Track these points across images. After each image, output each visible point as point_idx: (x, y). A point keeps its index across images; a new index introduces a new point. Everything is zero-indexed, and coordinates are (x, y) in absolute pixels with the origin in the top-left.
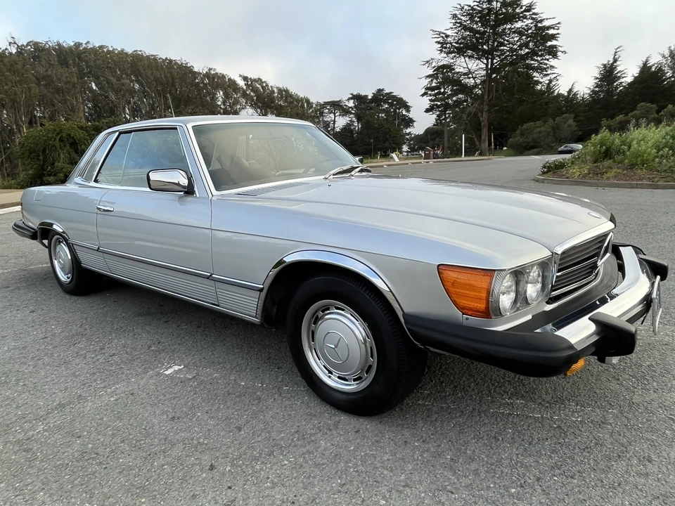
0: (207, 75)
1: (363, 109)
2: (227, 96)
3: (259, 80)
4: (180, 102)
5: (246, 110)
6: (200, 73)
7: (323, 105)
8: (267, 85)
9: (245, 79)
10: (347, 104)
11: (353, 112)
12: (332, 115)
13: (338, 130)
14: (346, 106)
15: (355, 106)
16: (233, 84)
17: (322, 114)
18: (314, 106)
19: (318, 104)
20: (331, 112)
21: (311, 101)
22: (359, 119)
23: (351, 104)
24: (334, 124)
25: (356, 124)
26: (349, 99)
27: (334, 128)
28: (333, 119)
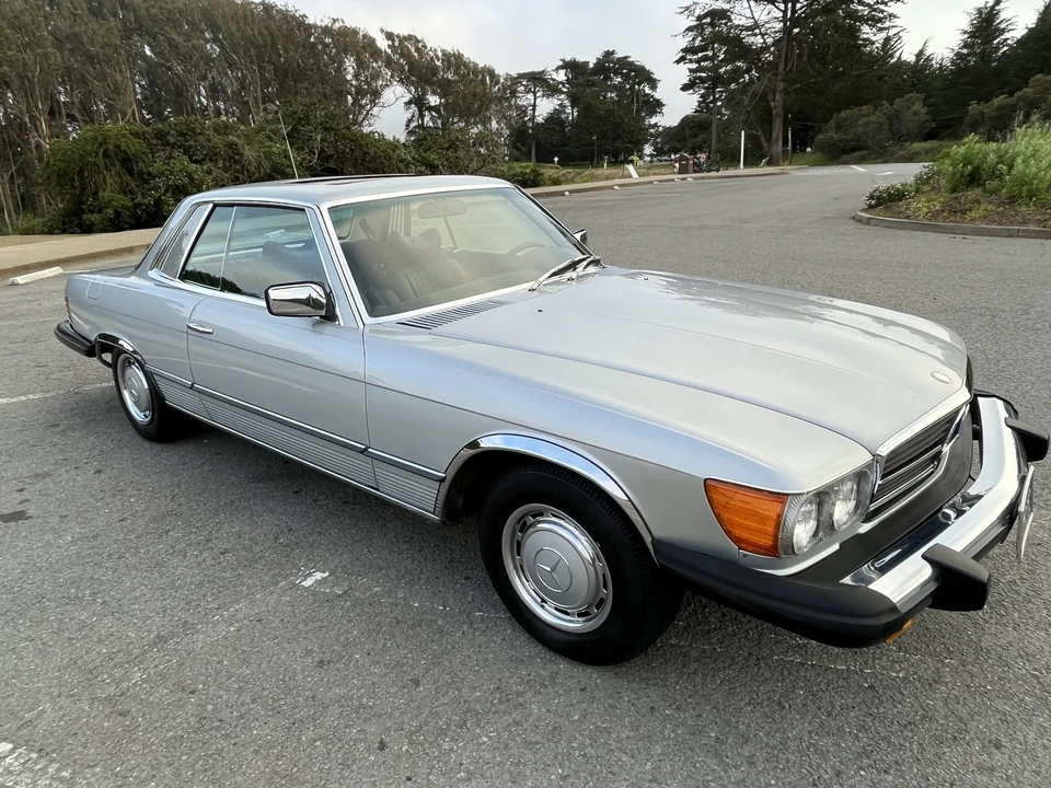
0: (327, 30)
1: (581, 85)
2: (361, 64)
3: (410, 38)
4: (286, 76)
5: (392, 89)
6: (315, 26)
7: (516, 79)
8: (425, 47)
9: (390, 36)
10: (554, 76)
11: (565, 90)
12: (531, 96)
13: (540, 120)
14: (554, 80)
15: (568, 80)
16: (370, 43)
17: (514, 93)
18: (502, 81)
19: (509, 77)
20: (530, 91)
21: (496, 72)
22: (574, 101)
23: (561, 76)
24: (534, 110)
25: (569, 110)
26: (558, 69)
27: (534, 117)
28: (532, 102)
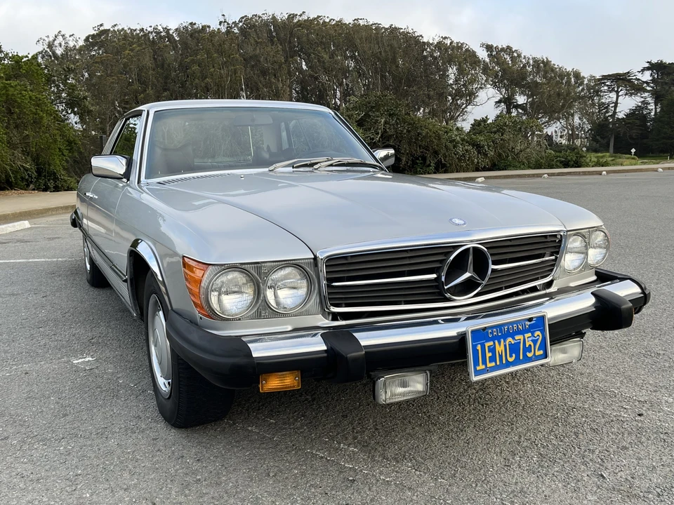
0: (440, 46)
1: (666, 84)
2: (461, 71)
3: (508, 50)
4: (400, 82)
5: (485, 91)
6: (428, 44)
7: (599, 80)
8: (519, 56)
9: (489, 48)
10: (639, 76)
11: (649, 88)
12: (613, 95)
13: (621, 115)
14: (638, 80)
15: (653, 81)
16: (471, 56)
17: (597, 93)
18: (586, 82)
19: (592, 78)
20: (613, 90)
21: (582, 75)
22: (658, 97)
23: (647, 76)
24: (616, 107)
25: (652, 107)
26: (643, 70)
27: (615, 113)
28: (614, 100)
